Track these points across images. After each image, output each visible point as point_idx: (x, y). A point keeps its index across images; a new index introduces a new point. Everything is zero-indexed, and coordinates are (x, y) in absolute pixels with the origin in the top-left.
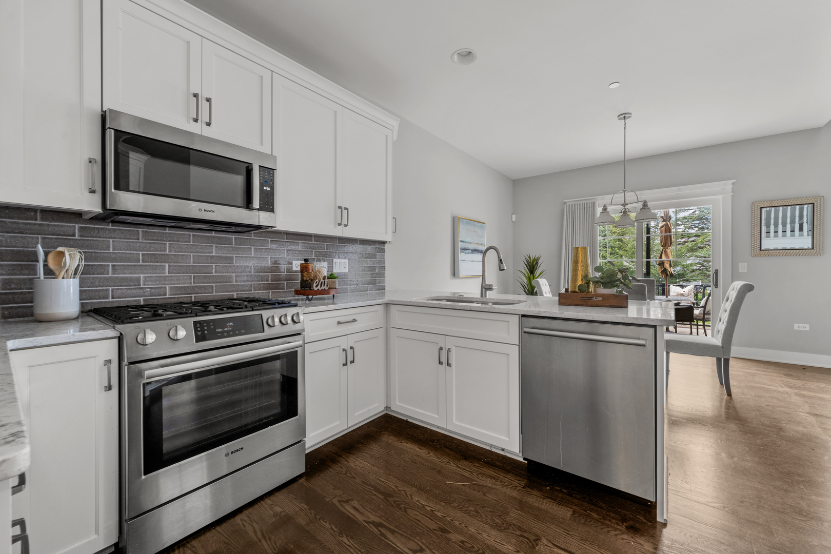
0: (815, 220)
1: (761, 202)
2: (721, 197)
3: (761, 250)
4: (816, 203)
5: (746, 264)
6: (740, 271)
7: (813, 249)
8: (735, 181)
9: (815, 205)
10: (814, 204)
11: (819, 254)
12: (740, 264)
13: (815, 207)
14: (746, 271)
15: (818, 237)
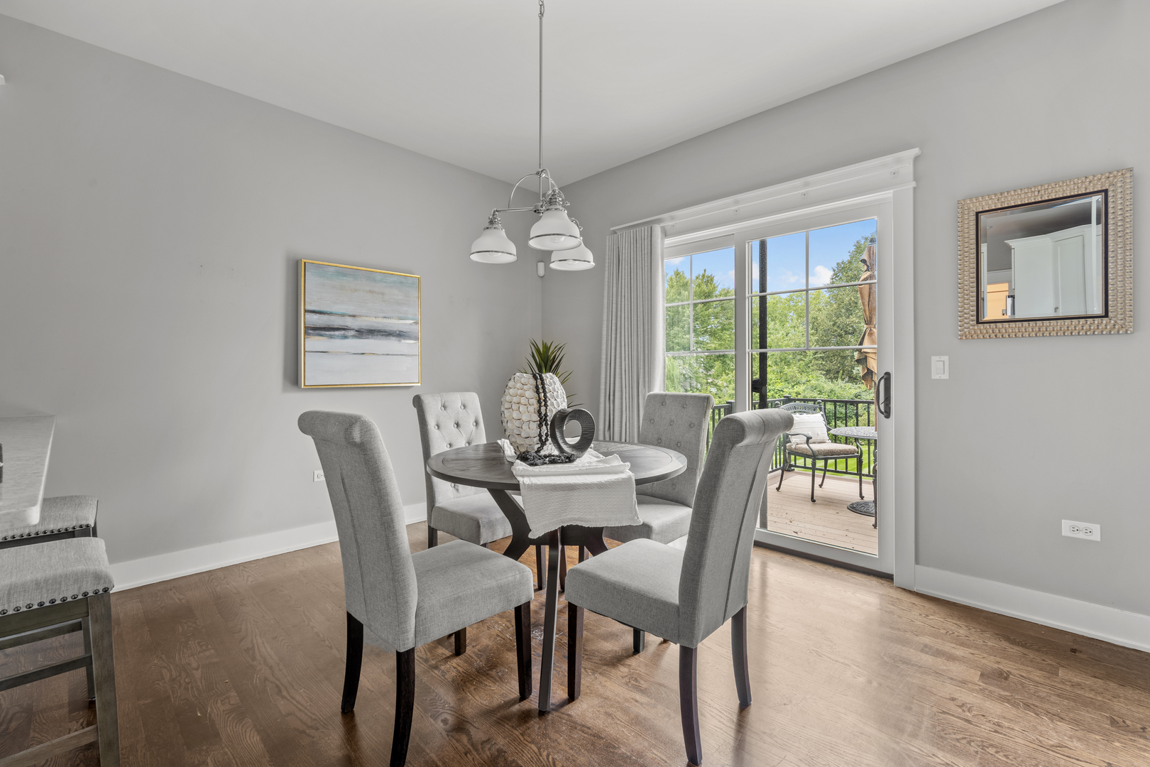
0: (1110, 238)
1: (977, 198)
2: (889, 194)
3: (978, 322)
4: (1111, 189)
5: (946, 358)
6: (935, 376)
7: (1106, 315)
8: (916, 151)
9: (1110, 194)
10: (1106, 191)
11: (1123, 330)
12: (934, 359)
13: (1110, 200)
14: (946, 376)
15: (1120, 284)
